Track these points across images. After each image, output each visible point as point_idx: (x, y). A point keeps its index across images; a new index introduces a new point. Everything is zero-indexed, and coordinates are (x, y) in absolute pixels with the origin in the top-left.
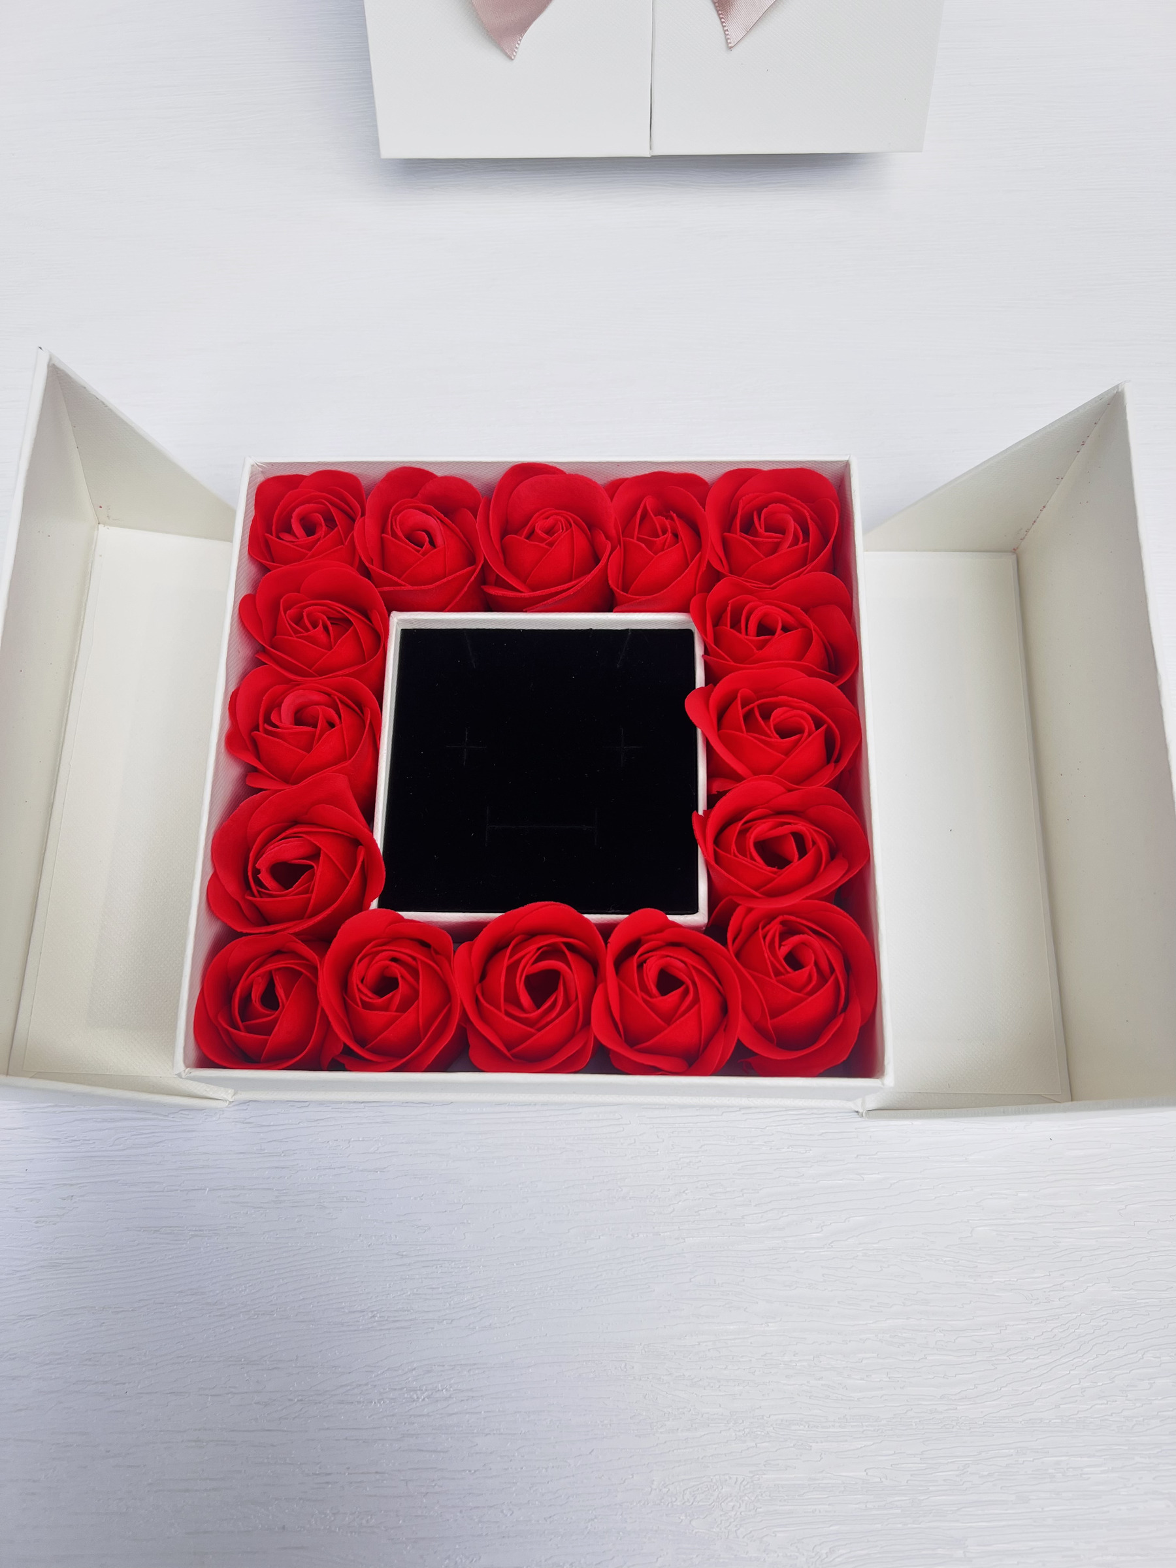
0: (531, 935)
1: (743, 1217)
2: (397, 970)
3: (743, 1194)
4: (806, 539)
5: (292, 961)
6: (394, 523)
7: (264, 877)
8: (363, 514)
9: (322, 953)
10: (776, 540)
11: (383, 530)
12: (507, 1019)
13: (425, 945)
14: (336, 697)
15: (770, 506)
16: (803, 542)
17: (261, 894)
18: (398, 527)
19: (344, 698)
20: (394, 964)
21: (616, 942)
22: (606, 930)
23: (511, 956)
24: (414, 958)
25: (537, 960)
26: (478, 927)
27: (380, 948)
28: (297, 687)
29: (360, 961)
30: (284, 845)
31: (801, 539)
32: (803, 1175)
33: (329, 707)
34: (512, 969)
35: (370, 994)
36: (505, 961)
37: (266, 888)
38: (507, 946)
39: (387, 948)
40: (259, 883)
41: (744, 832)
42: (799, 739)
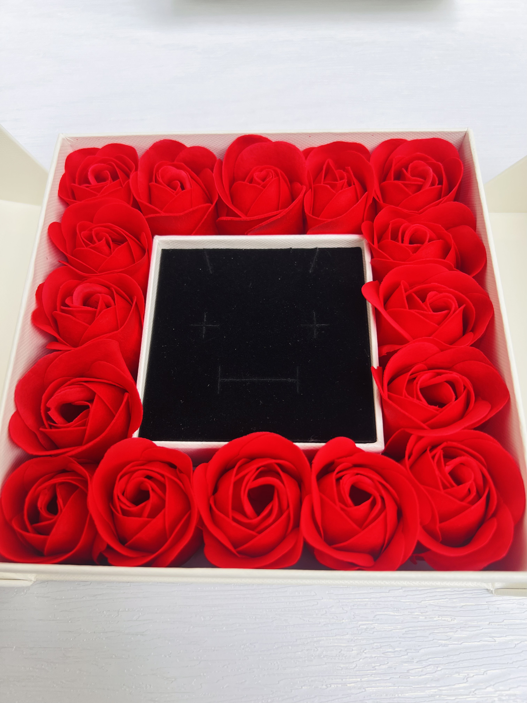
0: (251, 458)
1: (408, 671)
2: (149, 485)
3: (407, 653)
4: (440, 183)
5: (70, 478)
6: (157, 175)
7: (54, 415)
8: (136, 170)
9: (92, 472)
10: (420, 183)
11: (150, 180)
12: (234, 524)
13: (173, 466)
14: (113, 288)
15: (415, 162)
16: (438, 185)
17: (51, 427)
18: (160, 176)
19: (119, 289)
20: (146, 480)
21: (318, 463)
22: (311, 454)
23: (237, 474)
24: (163, 476)
25: (257, 478)
26: (212, 452)
27: (137, 468)
28: (86, 281)
29: (121, 477)
30: (68, 390)
31: (437, 182)
32: (451, 638)
33: (107, 295)
34: (238, 484)
35: (128, 503)
36: (232, 477)
37: (55, 423)
38: (233, 467)
39: (142, 467)
40: (49, 418)
41: (412, 380)
42: (448, 314)
